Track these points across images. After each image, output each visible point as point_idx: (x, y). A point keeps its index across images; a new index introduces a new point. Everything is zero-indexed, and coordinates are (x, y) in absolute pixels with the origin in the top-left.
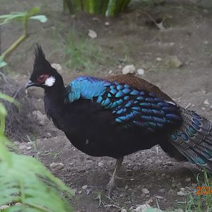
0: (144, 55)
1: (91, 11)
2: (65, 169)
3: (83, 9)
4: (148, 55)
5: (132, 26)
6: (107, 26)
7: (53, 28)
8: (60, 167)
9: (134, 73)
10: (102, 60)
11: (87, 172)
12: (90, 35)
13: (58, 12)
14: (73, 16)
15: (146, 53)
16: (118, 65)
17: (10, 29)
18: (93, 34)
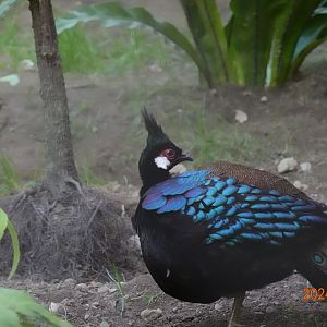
0: (316, 142)
1: (241, 82)
2: (164, 317)
3: (227, 80)
4: (323, 142)
5: (302, 100)
6: (264, 102)
7: (180, 111)
8: (156, 315)
9: (295, 170)
10: (251, 153)
11: (196, 319)
12: (237, 118)
13: (191, 88)
14: (214, 91)
15: (320, 140)
16: (274, 159)
17: (115, 117)
18: (241, 117)
